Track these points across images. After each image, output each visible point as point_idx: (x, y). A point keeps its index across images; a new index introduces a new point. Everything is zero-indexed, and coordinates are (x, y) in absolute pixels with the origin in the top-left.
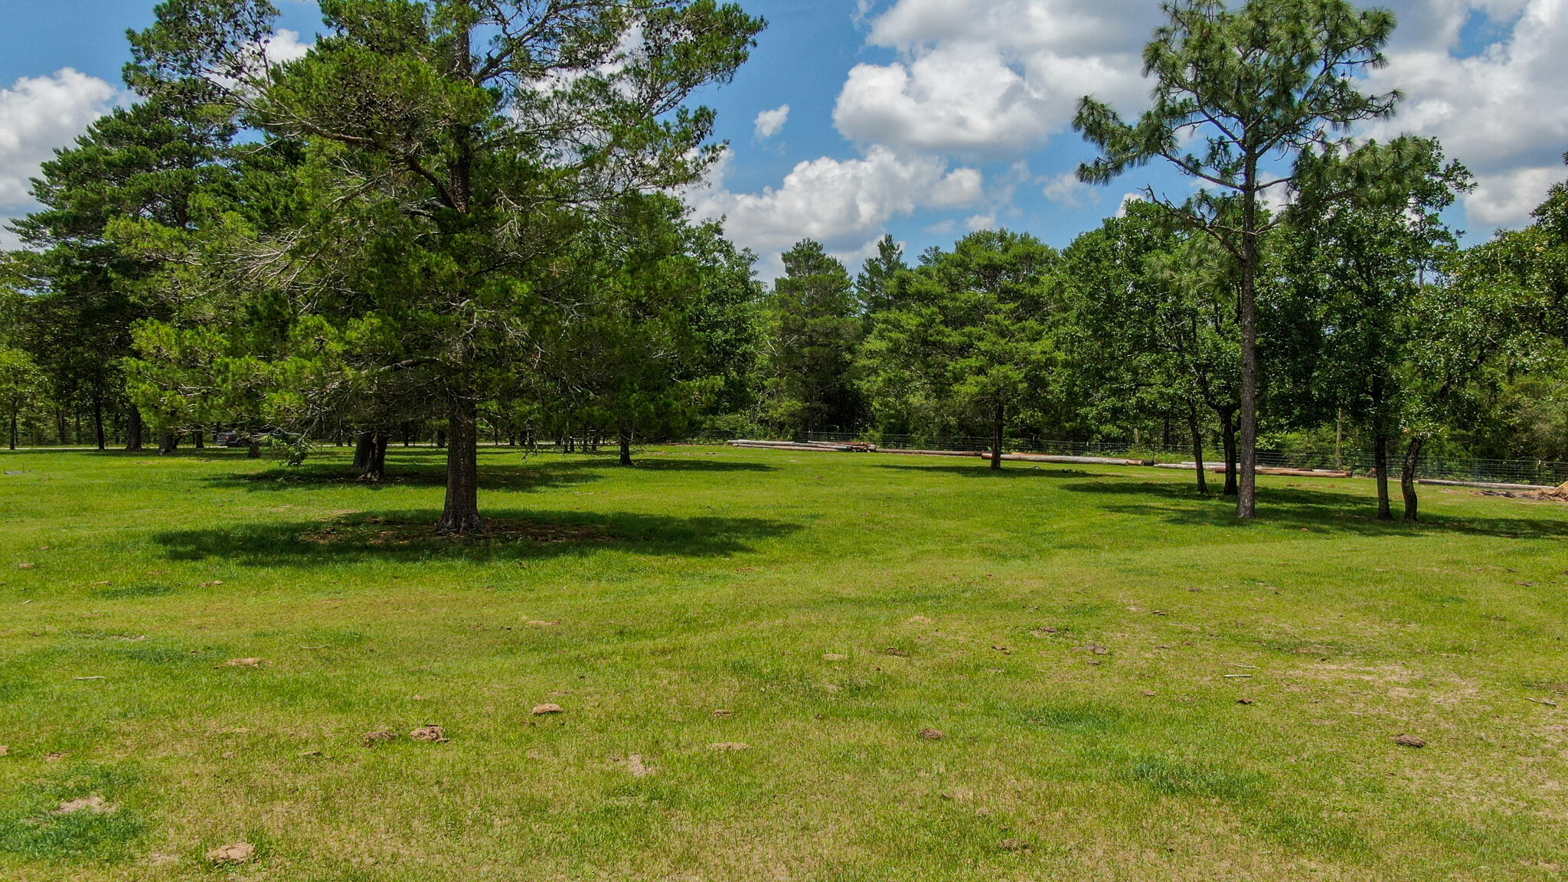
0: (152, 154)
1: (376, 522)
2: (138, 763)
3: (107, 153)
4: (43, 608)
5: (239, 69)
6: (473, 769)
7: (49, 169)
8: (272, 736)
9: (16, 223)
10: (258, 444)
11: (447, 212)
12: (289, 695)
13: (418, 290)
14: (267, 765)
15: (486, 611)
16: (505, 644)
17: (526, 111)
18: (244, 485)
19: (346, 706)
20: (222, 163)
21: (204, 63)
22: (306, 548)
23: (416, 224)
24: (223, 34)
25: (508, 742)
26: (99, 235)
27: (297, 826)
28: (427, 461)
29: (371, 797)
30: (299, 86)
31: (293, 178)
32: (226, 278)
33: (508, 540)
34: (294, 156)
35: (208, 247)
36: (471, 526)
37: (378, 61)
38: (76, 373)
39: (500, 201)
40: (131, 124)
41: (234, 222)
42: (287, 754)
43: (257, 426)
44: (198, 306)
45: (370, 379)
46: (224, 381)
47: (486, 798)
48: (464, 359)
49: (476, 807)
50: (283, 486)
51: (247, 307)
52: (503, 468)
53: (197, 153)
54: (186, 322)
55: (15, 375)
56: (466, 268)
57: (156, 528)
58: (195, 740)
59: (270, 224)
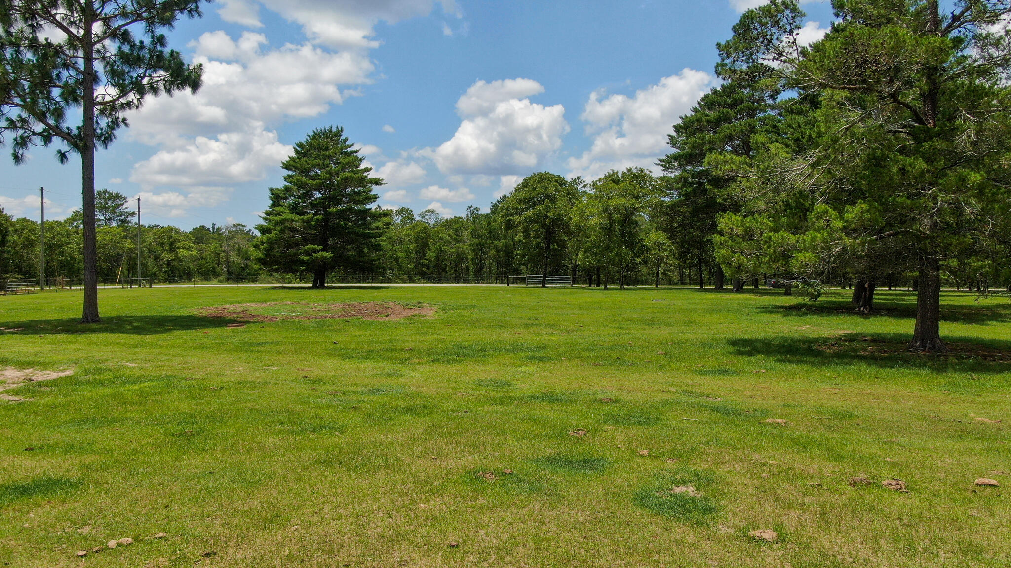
0: (731, 112)
1: (865, 340)
2: (714, 472)
3: (707, 116)
4: (668, 377)
5: (781, 54)
6: (926, 514)
7: (677, 128)
8: (791, 469)
9: (660, 161)
10: (791, 286)
11: (919, 128)
12: (803, 445)
13: (896, 184)
14: (786, 485)
15: (942, 407)
16: (956, 431)
17: (982, 48)
18: (781, 312)
19: (839, 458)
20: (771, 113)
21: (760, 55)
22: (818, 354)
23: (897, 138)
24: (771, 35)
25: (954, 500)
26: (701, 163)
27: (804, 527)
28: (904, 300)
29: (853, 520)
30: (817, 59)
31: (814, 118)
32: (772, 184)
33: (962, 358)
34: (814, 103)
35: (761, 166)
36: (934, 347)
37: (870, 33)
38: (689, 244)
39: (961, 116)
40: (721, 96)
41: (777, 149)
42: (799, 482)
43: (790, 275)
44: (755, 202)
45: (863, 244)
46: (769, 247)
47: (935, 536)
48: (931, 229)
49: (926, 541)
50: (805, 314)
51: (783, 202)
52: (962, 307)
53: (757, 109)
54: (749, 212)
55: (658, 246)
56: (932, 166)
57: (729, 336)
58: (746, 463)
59: (799, 148)
